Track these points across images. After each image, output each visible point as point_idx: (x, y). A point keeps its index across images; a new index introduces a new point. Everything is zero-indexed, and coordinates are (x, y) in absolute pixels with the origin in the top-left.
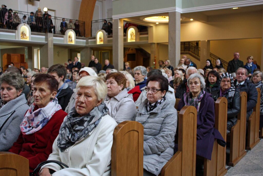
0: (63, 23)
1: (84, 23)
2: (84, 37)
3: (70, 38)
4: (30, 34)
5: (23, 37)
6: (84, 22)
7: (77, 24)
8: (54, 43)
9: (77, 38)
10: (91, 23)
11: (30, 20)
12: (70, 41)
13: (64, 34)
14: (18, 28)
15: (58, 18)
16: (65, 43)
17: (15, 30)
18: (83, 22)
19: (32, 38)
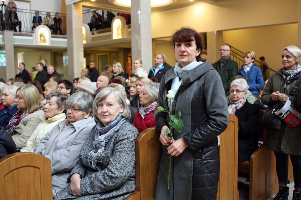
0: (37, 18)
3: (42, 38)
7: (59, 18)
8: (14, 45)
9: (53, 37)
12: (43, 41)
15: (24, 11)
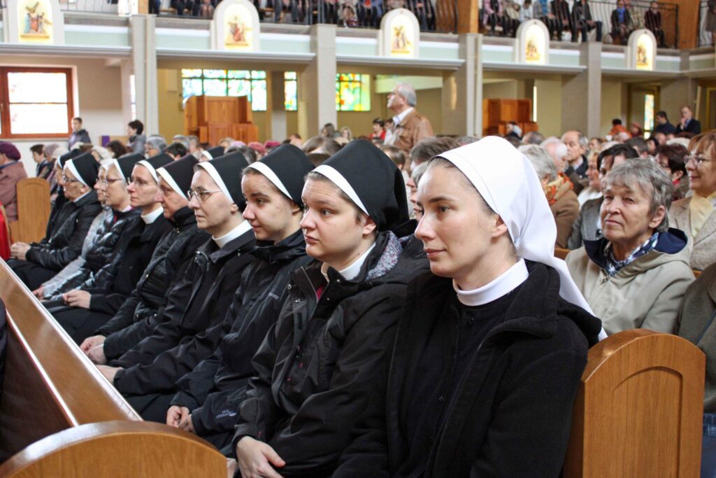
0: (620, 13)
1: (677, 9)
2: (676, 47)
3: (641, 55)
4: (548, 46)
5: (531, 56)
6: (677, 6)
7: (655, 12)
9: (659, 54)
10: (697, 8)
11: (540, 10)
12: (642, 62)
13: (625, 44)
14: (520, 34)
16: (629, 68)
17: (512, 39)
18: (671, 7)
19: (552, 57)
